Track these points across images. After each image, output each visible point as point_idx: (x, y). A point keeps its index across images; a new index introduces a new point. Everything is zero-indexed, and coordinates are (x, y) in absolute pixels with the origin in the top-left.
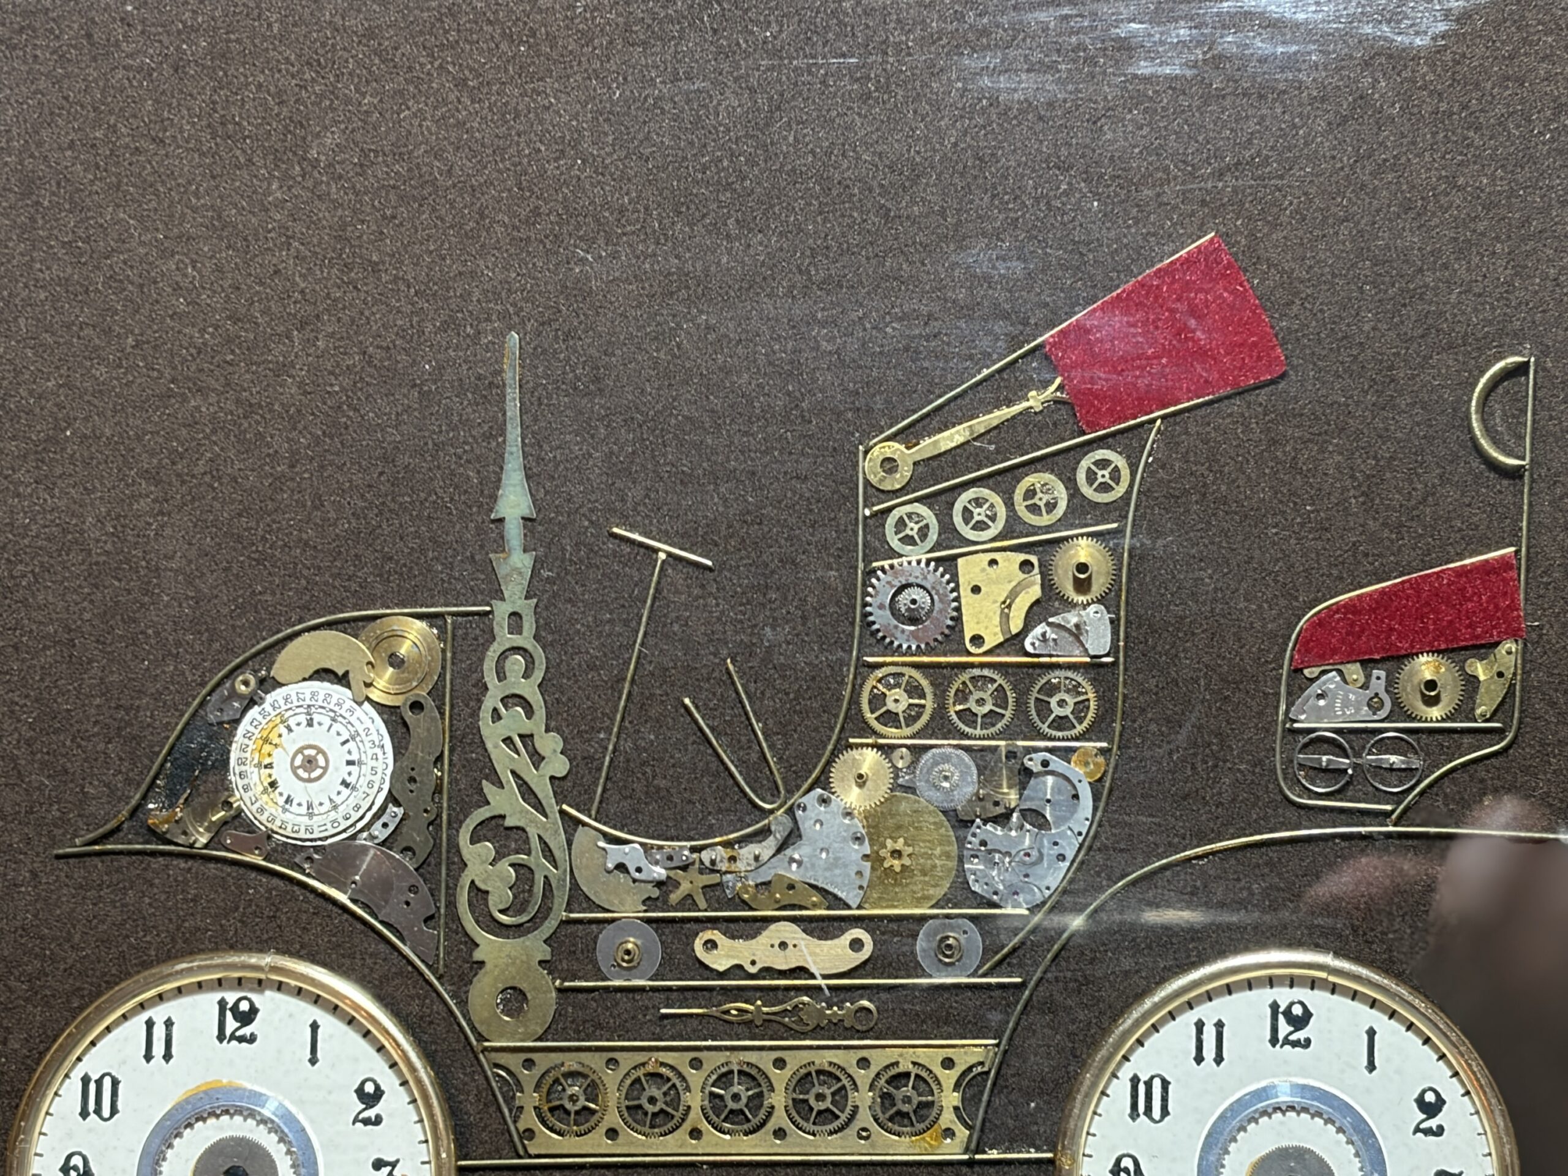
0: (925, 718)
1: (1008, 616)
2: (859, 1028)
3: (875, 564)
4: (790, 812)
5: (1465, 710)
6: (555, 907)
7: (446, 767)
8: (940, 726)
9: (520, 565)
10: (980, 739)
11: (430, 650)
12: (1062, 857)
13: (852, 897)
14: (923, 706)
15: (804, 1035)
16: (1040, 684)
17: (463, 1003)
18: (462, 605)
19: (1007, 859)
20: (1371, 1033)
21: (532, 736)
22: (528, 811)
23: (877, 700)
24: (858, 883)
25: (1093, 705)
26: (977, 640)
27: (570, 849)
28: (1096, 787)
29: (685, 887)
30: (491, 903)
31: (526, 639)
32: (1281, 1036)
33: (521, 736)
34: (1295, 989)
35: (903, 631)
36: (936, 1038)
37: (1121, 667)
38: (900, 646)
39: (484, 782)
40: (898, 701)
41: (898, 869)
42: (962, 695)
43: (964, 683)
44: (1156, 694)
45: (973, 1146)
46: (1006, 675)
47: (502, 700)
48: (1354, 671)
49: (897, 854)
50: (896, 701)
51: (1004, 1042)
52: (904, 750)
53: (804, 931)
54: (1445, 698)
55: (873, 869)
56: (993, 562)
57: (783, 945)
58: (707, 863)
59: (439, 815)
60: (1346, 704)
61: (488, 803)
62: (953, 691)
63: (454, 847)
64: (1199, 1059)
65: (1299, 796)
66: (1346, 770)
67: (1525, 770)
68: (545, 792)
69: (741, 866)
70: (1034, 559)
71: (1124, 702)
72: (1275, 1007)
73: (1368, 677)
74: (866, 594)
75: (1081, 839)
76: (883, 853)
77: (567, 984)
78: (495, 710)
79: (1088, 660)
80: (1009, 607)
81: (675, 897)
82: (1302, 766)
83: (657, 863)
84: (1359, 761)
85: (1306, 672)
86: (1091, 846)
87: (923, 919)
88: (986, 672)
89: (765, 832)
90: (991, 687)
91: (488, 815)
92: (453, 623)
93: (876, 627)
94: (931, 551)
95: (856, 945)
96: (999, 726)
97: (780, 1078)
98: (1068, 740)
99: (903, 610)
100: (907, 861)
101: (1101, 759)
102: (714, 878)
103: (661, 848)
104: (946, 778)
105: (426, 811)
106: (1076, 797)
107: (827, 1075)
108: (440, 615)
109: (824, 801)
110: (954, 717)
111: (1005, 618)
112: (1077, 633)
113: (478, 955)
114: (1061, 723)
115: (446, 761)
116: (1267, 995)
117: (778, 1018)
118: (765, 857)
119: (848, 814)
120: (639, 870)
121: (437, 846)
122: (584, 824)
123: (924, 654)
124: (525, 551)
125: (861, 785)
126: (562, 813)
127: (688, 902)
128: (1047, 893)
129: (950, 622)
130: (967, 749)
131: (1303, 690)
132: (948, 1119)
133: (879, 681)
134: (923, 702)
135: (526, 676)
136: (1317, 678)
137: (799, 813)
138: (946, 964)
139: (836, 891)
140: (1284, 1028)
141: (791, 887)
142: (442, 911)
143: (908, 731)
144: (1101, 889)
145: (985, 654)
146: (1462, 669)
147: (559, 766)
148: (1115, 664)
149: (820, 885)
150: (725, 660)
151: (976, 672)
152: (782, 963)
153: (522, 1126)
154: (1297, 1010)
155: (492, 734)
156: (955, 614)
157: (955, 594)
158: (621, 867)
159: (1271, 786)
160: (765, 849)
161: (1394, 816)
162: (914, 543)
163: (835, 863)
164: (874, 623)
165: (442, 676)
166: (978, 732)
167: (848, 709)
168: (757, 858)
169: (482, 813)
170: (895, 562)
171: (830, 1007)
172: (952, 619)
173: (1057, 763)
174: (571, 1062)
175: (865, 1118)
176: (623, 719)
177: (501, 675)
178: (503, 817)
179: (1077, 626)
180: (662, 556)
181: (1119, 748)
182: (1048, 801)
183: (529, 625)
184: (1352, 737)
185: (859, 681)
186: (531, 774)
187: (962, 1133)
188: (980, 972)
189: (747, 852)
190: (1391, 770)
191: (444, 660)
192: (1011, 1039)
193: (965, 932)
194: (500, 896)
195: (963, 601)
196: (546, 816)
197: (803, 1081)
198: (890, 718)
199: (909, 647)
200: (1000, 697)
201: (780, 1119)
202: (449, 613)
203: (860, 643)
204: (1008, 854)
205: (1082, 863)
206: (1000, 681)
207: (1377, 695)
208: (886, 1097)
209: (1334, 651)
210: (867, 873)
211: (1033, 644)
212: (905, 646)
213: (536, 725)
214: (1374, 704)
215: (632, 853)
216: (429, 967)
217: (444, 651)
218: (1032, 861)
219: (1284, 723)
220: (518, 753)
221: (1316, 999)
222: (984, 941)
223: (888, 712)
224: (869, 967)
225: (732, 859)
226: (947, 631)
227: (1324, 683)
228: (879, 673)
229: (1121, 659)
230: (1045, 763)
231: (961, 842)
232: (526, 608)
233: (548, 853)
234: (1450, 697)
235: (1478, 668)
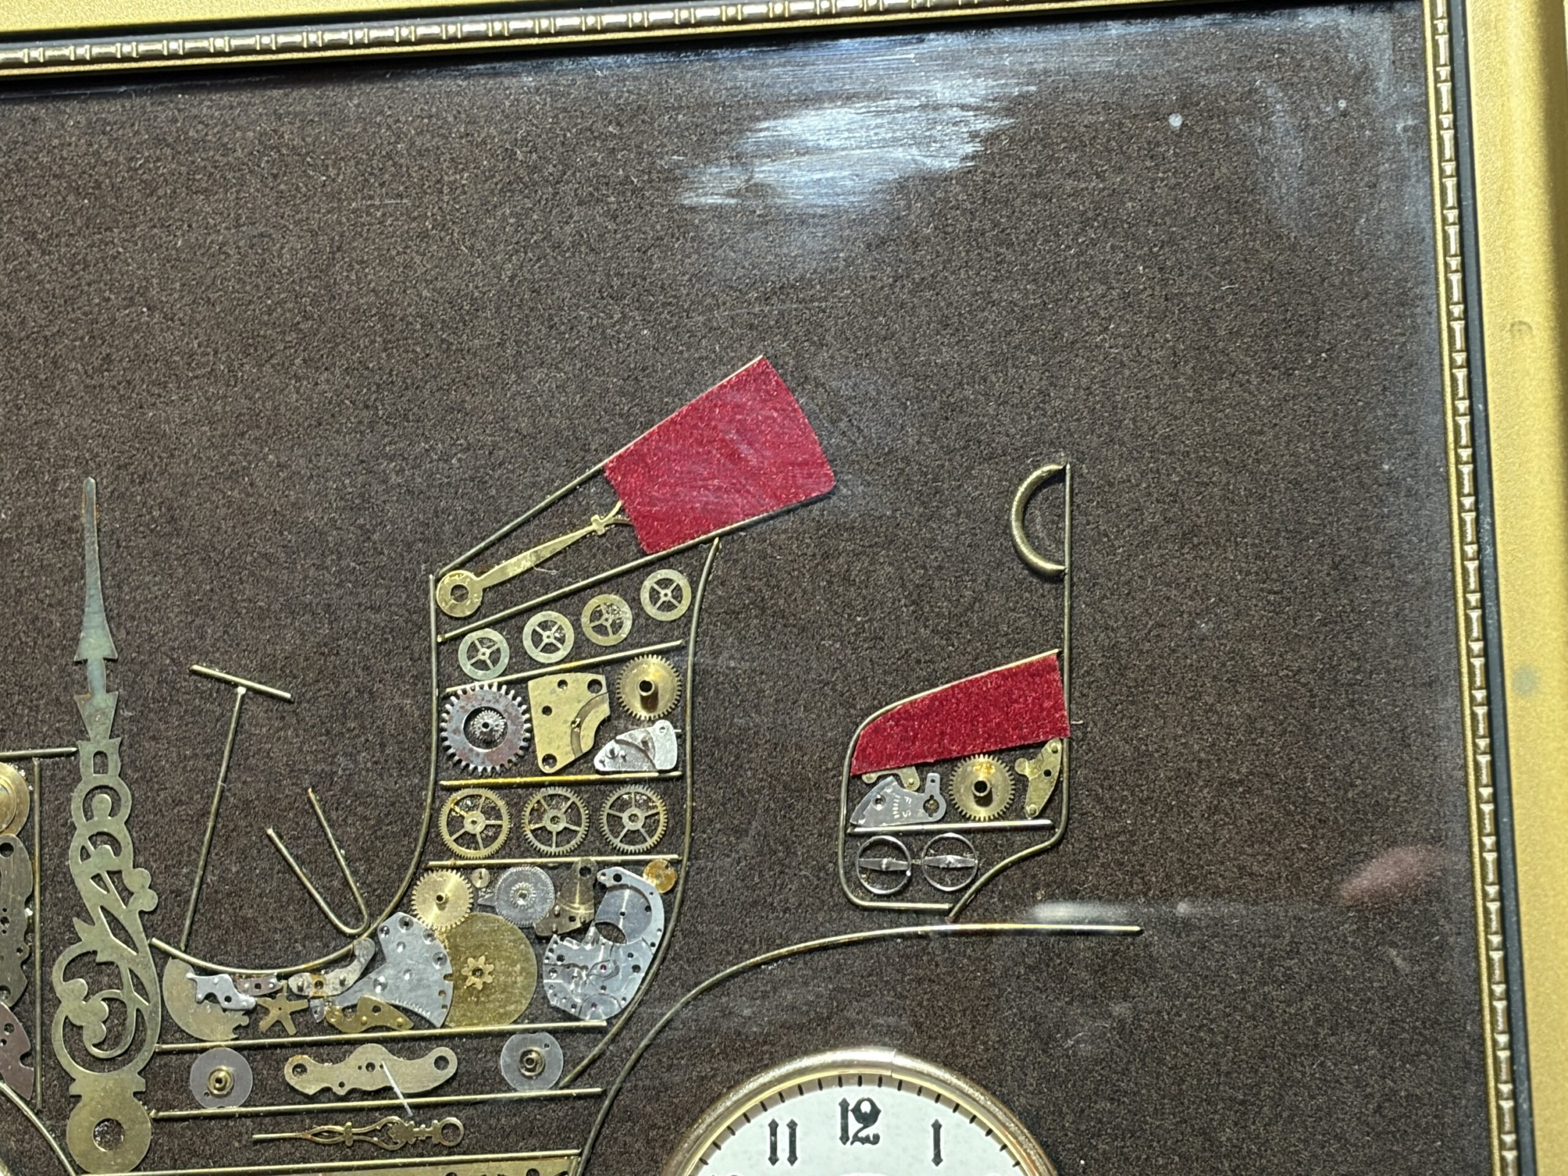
0: (502, 837)
1: (578, 735)
2: (446, 1143)
3: (449, 690)
4: (373, 936)
5: (1015, 808)
6: (148, 1038)
7: (38, 906)
8: (516, 845)
9: (103, 705)
10: (555, 856)
11: (18, 792)
12: (636, 968)
13: (436, 1016)
14: (500, 826)
15: (393, 1154)
16: (612, 800)
17: (61, 1137)
18: (49, 747)
19: (584, 973)
20: (937, 1127)
21: (119, 872)
22: (118, 947)
23: (455, 823)
24: (442, 1002)
25: (662, 818)
26: (549, 759)
27: (160, 981)
28: (667, 897)
29: (274, 1014)
30: (85, 1038)
31: (111, 779)
32: (851, 1133)
33: (109, 872)
34: (863, 1087)
35: (478, 754)
36: (521, 1150)
37: (689, 781)
38: (476, 768)
39: (75, 919)
40: (475, 822)
41: (480, 987)
42: (537, 813)
43: (538, 802)
44: (724, 804)
46: (578, 793)
47: (90, 838)
48: (910, 776)
49: (478, 972)
50: (474, 822)
51: (586, 1152)
52: (484, 871)
53: (391, 1051)
54: (996, 798)
55: (455, 988)
56: (562, 683)
57: (370, 1066)
58: (295, 990)
59: (32, 952)
60: (903, 807)
61: (80, 940)
62: (528, 810)
63: (47, 985)
64: (774, 1159)
65: (862, 899)
66: (903, 872)
67: (1075, 864)
68: (135, 927)
69: (327, 991)
70: (601, 678)
71: (693, 813)
72: (844, 1105)
73: (923, 780)
74: (440, 720)
75: (654, 949)
76: (465, 971)
77: (161, 1114)
78: (83, 848)
79: (656, 774)
80: (579, 726)
81: (264, 1024)
82: (863, 870)
83: (245, 992)
84: (919, 862)
85: (864, 777)
86: (664, 955)
87: (504, 1035)
88: (559, 791)
89: (350, 957)
90: (565, 806)
91: (79, 952)
92: (40, 765)
93: (451, 751)
94: (502, 675)
95: (441, 1062)
96: (573, 842)
98: (639, 853)
99: (478, 733)
100: (489, 979)
101: (671, 871)
102: (301, 1004)
103: (249, 976)
104: (523, 896)
105: (19, 950)
106: (648, 908)
108: (28, 758)
109: (407, 924)
110: (530, 836)
111: (576, 737)
112: (645, 748)
113: (74, 1089)
114: (632, 837)
115: (37, 901)
116: (836, 1094)
117: (368, 1139)
118: (350, 981)
119: (430, 935)
120: (228, 999)
121: (30, 983)
122: (174, 957)
123: (500, 775)
124: (108, 691)
125: (441, 907)
126: (151, 946)
127: (278, 1028)
128: (624, 1004)
129: (523, 744)
130: (542, 866)
131: (862, 795)
133: (457, 804)
134: (499, 822)
135: (112, 813)
136: (875, 784)
137: (382, 936)
138: (530, 1078)
139: (420, 1011)
140: (854, 1125)
141: (376, 1009)
142: (38, 1048)
143: (485, 852)
144: (674, 998)
145: (558, 773)
146: (1012, 768)
147: (148, 900)
148: (681, 778)
149: (404, 1005)
150: (306, 790)
151: (551, 791)
152: (369, 1084)
154: (866, 1108)
155: (81, 872)
156: (528, 735)
157: (527, 716)
158: (211, 997)
159: (835, 890)
160: (350, 973)
161: (952, 914)
162: (487, 668)
163: (418, 984)
164: (449, 747)
165: (30, 816)
166: (553, 849)
167: (428, 833)
168: (342, 983)
169: (75, 950)
170: (468, 687)
171: (418, 1124)
172: (525, 740)
173: (629, 877)
176: (208, 852)
177: (88, 813)
178: (95, 953)
179: (645, 743)
180: (241, 691)
181: (689, 859)
182: (623, 914)
183: (114, 762)
184: (911, 839)
185: (437, 805)
186: (120, 910)
188: (561, 1084)
189: (332, 978)
190: (948, 869)
191: (32, 801)
192: (593, 1147)
193: (547, 1046)
194: (94, 1031)
195: (535, 722)
196: (135, 949)
198: (468, 839)
199: (485, 769)
200: (573, 812)
202: (36, 756)
203: (437, 767)
204: (585, 967)
205: (656, 974)
206: (574, 798)
207: (932, 797)
209: (890, 757)
210: (450, 992)
211: (602, 762)
212: (480, 769)
213: (125, 861)
214: (929, 806)
215: (221, 983)
216: (27, 1103)
217: (31, 793)
218: (608, 976)
219: (846, 828)
220: (106, 888)
221: (884, 1096)
222: (565, 1055)
223: (466, 833)
224: (455, 1084)
225: (319, 984)
226: (521, 752)
227: (883, 788)
228: (458, 796)
229: (689, 773)
230: (618, 877)
231: (539, 957)
232: (110, 746)
233: (140, 987)
234: (1001, 797)
235: (1026, 768)
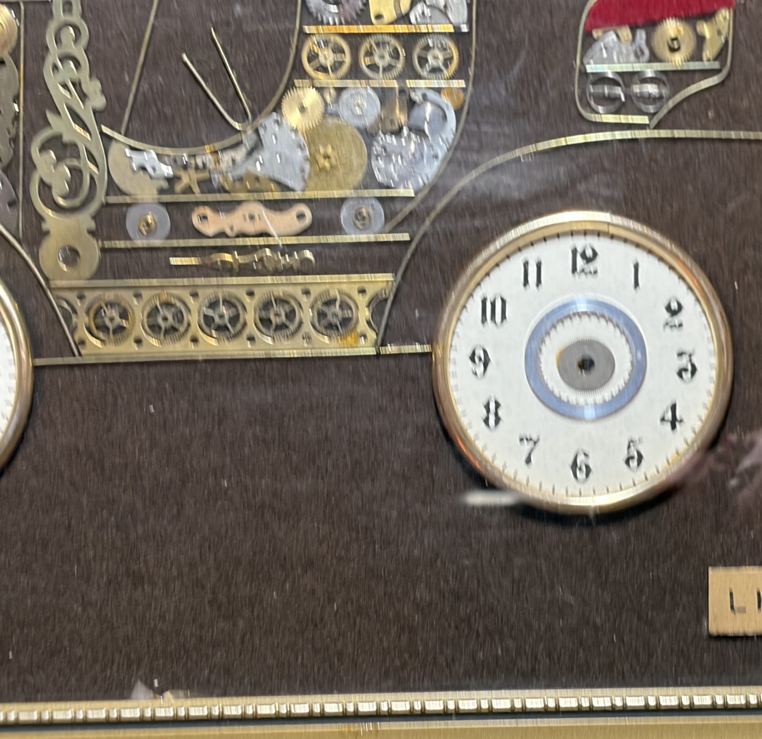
0: (345, 68)
2: (303, 269)
4: (256, 131)
5: (697, 56)
6: (98, 194)
7: (22, 103)
8: (354, 73)
10: (382, 83)
11: (9, 26)
12: (436, 157)
13: (297, 184)
14: (343, 61)
16: (421, 46)
17: (36, 259)
19: (400, 159)
20: (636, 266)
21: (80, 81)
22: (77, 131)
23: (313, 56)
24: (302, 176)
25: (454, 58)
26: (379, 17)
27: (107, 157)
28: (458, 111)
29: (186, 181)
30: (53, 191)
31: (75, 18)
32: (579, 268)
33: (72, 82)
34: (587, 238)
35: (329, 12)
37: (474, 35)
38: (327, 22)
39: (48, 113)
41: (328, 167)
42: (369, 53)
43: (370, 45)
44: (497, 50)
45: (379, 342)
46: (399, 41)
47: (59, 58)
48: (625, 32)
49: (327, 157)
50: (326, 58)
51: (399, 276)
52: (332, 91)
53: (266, 208)
54: (683, 48)
55: (311, 167)
57: (252, 218)
58: (200, 165)
59: (17, 134)
60: (620, 55)
61: (51, 127)
62: (363, 50)
63: (28, 155)
64: (526, 284)
65: (591, 116)
66: (620, 97)
68: (90, 119)
69: (223, 166)
71: (475, 56)
72: (574, 250)
73: (634, 36)
75: (449, 145)
76: (318, 156)
77: (106, 244)
78: (55, 64)
79: (453, 30)
82: (591, 96)
83: (166, 164)
84: (629, 91)
85: (593, 34)
87: (344, 199)
88: (385, 37)
89: (239, 144)
90: (389, 48)
91: (51, 135)
92: (25, 8)
93: (311, 9)
95: (301, 216)
96: (393, 73)
97: (251, 304)
100: (333, 161)
101: (461, 94)
102: (205, 175)
103: (169, 154)
104: (359, 107)
106: (445, 118)
107: (281, 301)
108: (16, 3)
109: (278, 122)
110: (365, 68)
111: (398, 2)
112: (445, 11)
113: (45, 227)
114: (435, 70)
115: (22, 99)
116: (569, 243)
117: (249, 265)
118: (239, 159)
119: (295, 131)
120: (154, 170)
121: (16, 155)
122: (117, 140)
123: (344, 27)
125: (302, 113)
126: (102, 133)
127: (189, 190)
128: (427, 182)
129: (360, 7)
130: (373, 88)
131: (592, 45)
132: (363, 326)
133: (314, 45)
134: (343, 59)
135: (76, 40)
137: (262, 131)
138: (362, 229)
139: (286, 182)
140: (581, 263)
141: (257, 179)
142: (21, 198)
143: (333, 77)
146: (695, 29)
147: (99, 102)
148: (470, 33)
149: (276, 178)
150: (210, 30)
151: (379, 38)
152: (250, 228)
153: (77, 338)
154: (589, 252)
155: (52, 80)
158: (142, 168)
159: (572, 109)
160: (239, 154)
161: (651, 126)
163: (286, 162)
164: (309, 6)
165: (18, 42)
166: (380, 77)
167: (294, 64)
168: (234, 161)
169: (47, 134)
171: (283, 257)
173: (431, 95)
174: (110, 295)
175: (307, 327)
176: (142, 70)
177: (58, 40)
178: (61, 136)
179: (445, 7)
181: (473, 87)
182: (427, 121)
183: (77, 8)
184: (625, 77)
185: (300, 44)
186: (80, 107)
187: (372, 335)
189: (226, 158)
190: (650, 97)
191: (19, 32)
192: (403, 275)
193: (373, 208)
194: (60, 187)
196: (91, 134)
197: (267, 305)
198: (321, 70)
199: (333, 23)
200: (394, 53)
201: (252, 329)
203: (301, 19)
205: (449, 160)
206: (395, 44)
207: (640, 48)
208: (322, 315)
209: (612, 20)
210: (308, 169)
211: (415, 17)
212: (330, 22)
213: (83, 75)
214: (639, 54)
215: (149, 157)
216: (14, 236)
217: (19, 26)
219: (580, 70)
220: (70, 93)
221: (601, 244)
222: (385, 211)
223: (321, 64)
224: (309, 231)
225: (217, 161)
226: (358, 12)
227: (605, 41)
228: (314, 39)
229: (474, 30)
230: (424, 96)
231: (369, 146)
233: (92, 158)
234: (686, 49)
235: (705, 29)
